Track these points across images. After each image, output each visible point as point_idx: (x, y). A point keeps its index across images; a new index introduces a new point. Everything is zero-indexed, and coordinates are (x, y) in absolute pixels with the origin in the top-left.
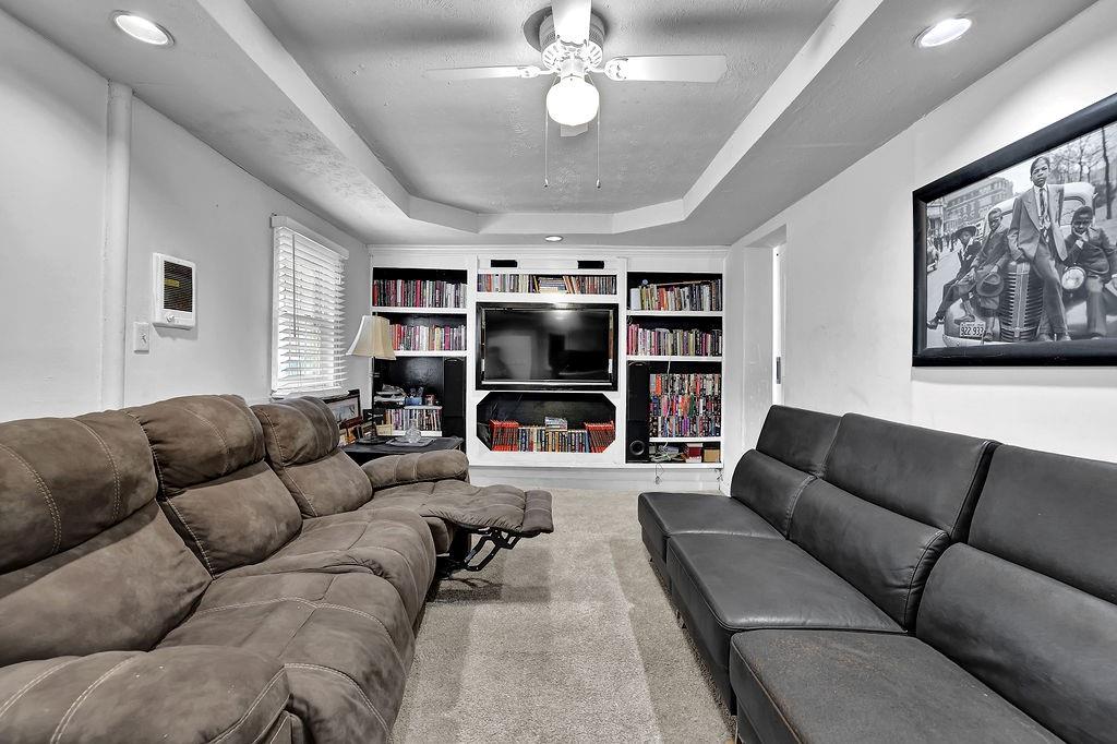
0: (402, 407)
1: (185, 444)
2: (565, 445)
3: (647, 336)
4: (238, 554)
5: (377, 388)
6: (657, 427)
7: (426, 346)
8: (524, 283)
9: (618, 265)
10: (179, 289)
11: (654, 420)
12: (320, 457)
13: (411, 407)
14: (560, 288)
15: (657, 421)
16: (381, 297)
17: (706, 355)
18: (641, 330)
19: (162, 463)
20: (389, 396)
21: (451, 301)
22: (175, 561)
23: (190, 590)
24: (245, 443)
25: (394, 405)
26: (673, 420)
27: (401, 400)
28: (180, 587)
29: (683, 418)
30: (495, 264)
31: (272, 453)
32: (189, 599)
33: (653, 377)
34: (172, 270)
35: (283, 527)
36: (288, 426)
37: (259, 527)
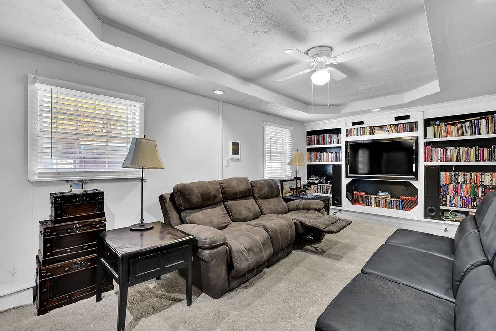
0: (317, 184)
1: (229, 189)
2: (389, 205)
3: (437, 152)
4: (238, 218)
5: (309, 176)
6: (446, 201)
7: (326, 160)
8: (367, 131)
9: (418, 116)
10: (236, 149)
11: (443, 197)
12: (271, 198)
13: (321, 184)
14: (386, 131)
15: (446, 197)
16: (310, 142)
17: (484, 161)
18: (433, 149)
19: (224, 193)
20: (313, 180)
21: (335, 141)
22: (223, 216)
23: (225, 223)
24: (244, 191)
25: (314, 183)
26: (458, 198)
27: (317, 181)
28: (222, 221)
29: (466, 197)
30: (354, 124)
31: (255, 195)
32: (225, 225)
33: (443, 174)
34: (234, 144)
35: (252, 215)
36: (260, 187)
37: (244, 213)
